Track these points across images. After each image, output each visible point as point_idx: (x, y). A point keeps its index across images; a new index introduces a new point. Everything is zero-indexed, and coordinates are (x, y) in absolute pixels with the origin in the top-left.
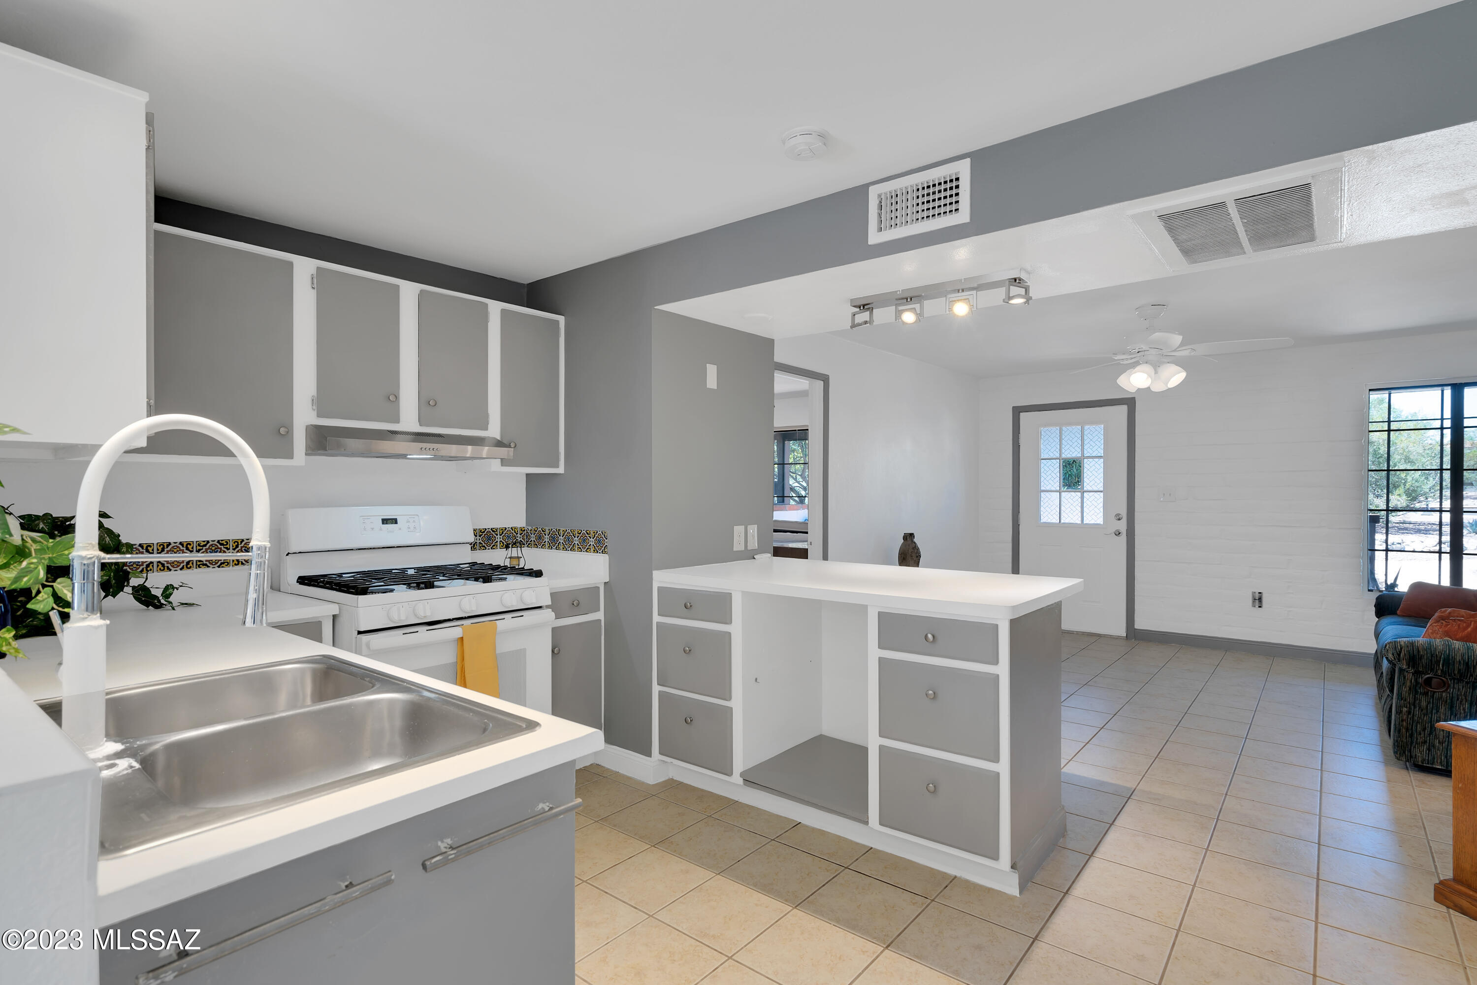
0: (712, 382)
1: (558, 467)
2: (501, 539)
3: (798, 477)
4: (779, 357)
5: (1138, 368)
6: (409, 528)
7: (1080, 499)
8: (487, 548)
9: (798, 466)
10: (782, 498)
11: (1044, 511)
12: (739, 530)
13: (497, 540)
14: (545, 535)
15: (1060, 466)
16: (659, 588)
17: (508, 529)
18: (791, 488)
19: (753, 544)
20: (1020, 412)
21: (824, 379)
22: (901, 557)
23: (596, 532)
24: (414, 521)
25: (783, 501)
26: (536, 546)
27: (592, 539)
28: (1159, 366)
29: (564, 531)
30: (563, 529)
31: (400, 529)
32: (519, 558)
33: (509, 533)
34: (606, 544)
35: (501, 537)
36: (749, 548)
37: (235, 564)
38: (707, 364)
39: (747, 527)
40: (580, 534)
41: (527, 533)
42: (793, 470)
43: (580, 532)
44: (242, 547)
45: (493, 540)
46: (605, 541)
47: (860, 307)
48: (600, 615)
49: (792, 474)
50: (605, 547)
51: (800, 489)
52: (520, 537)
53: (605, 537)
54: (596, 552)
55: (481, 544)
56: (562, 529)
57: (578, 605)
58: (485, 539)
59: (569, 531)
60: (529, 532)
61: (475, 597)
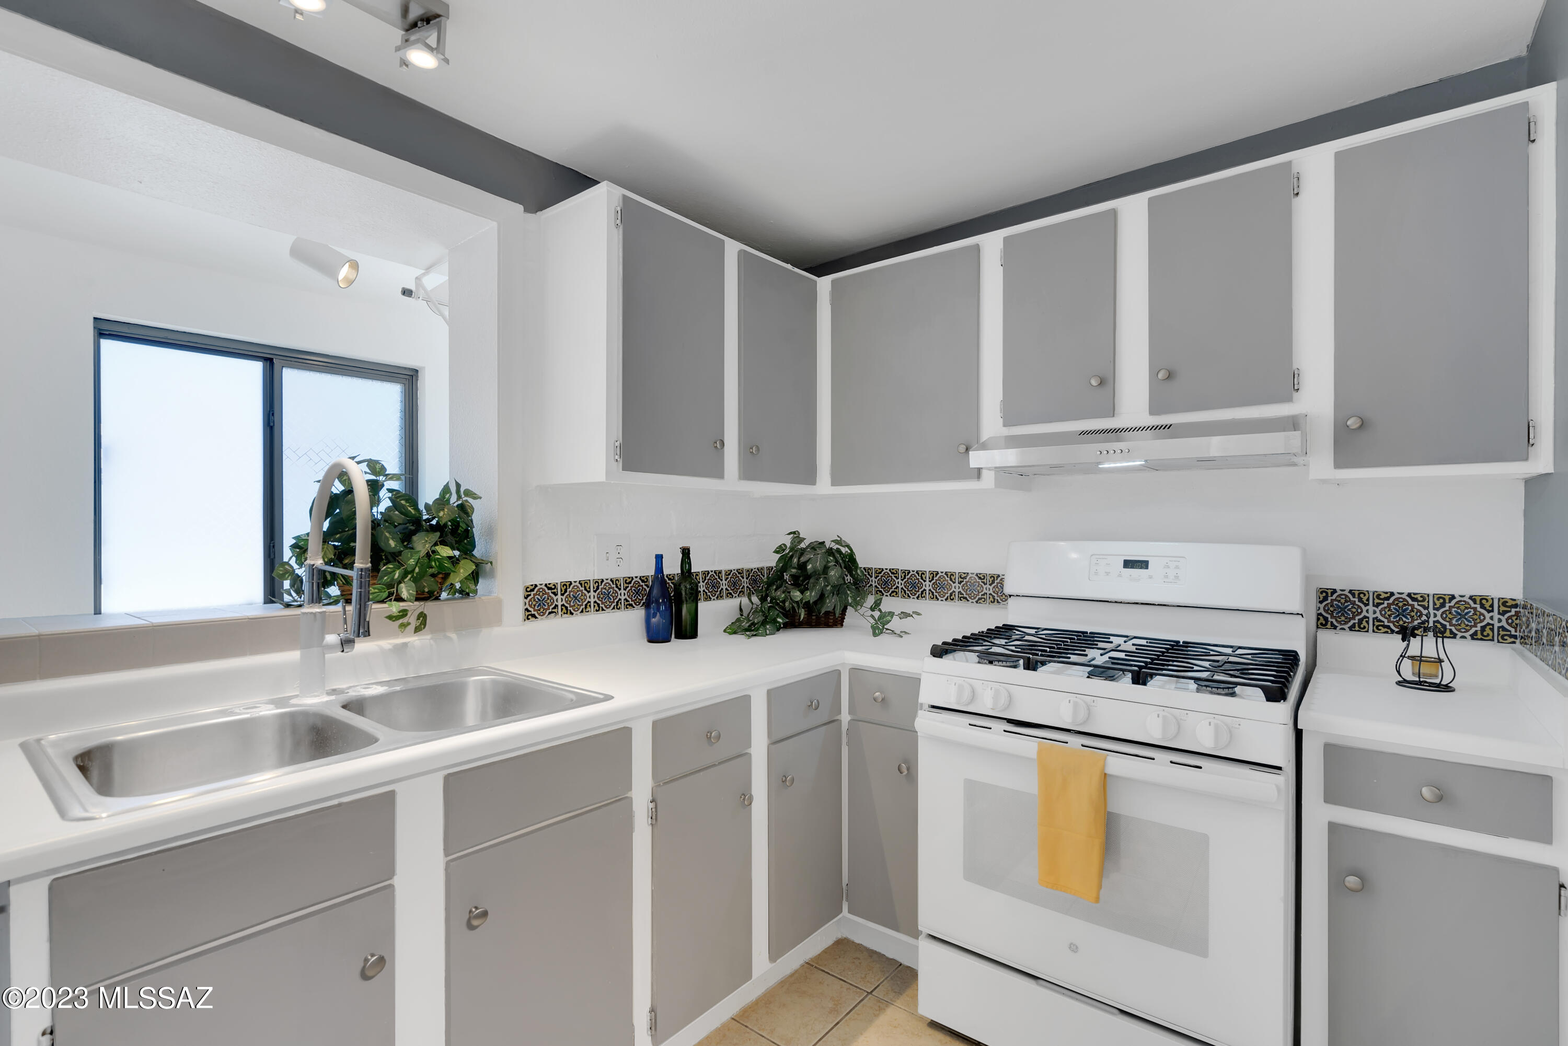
13: (1425, 617)
24: (1177, 567)
31: (1151, 577)
35: (1439, 613)
61: (1094, 701)
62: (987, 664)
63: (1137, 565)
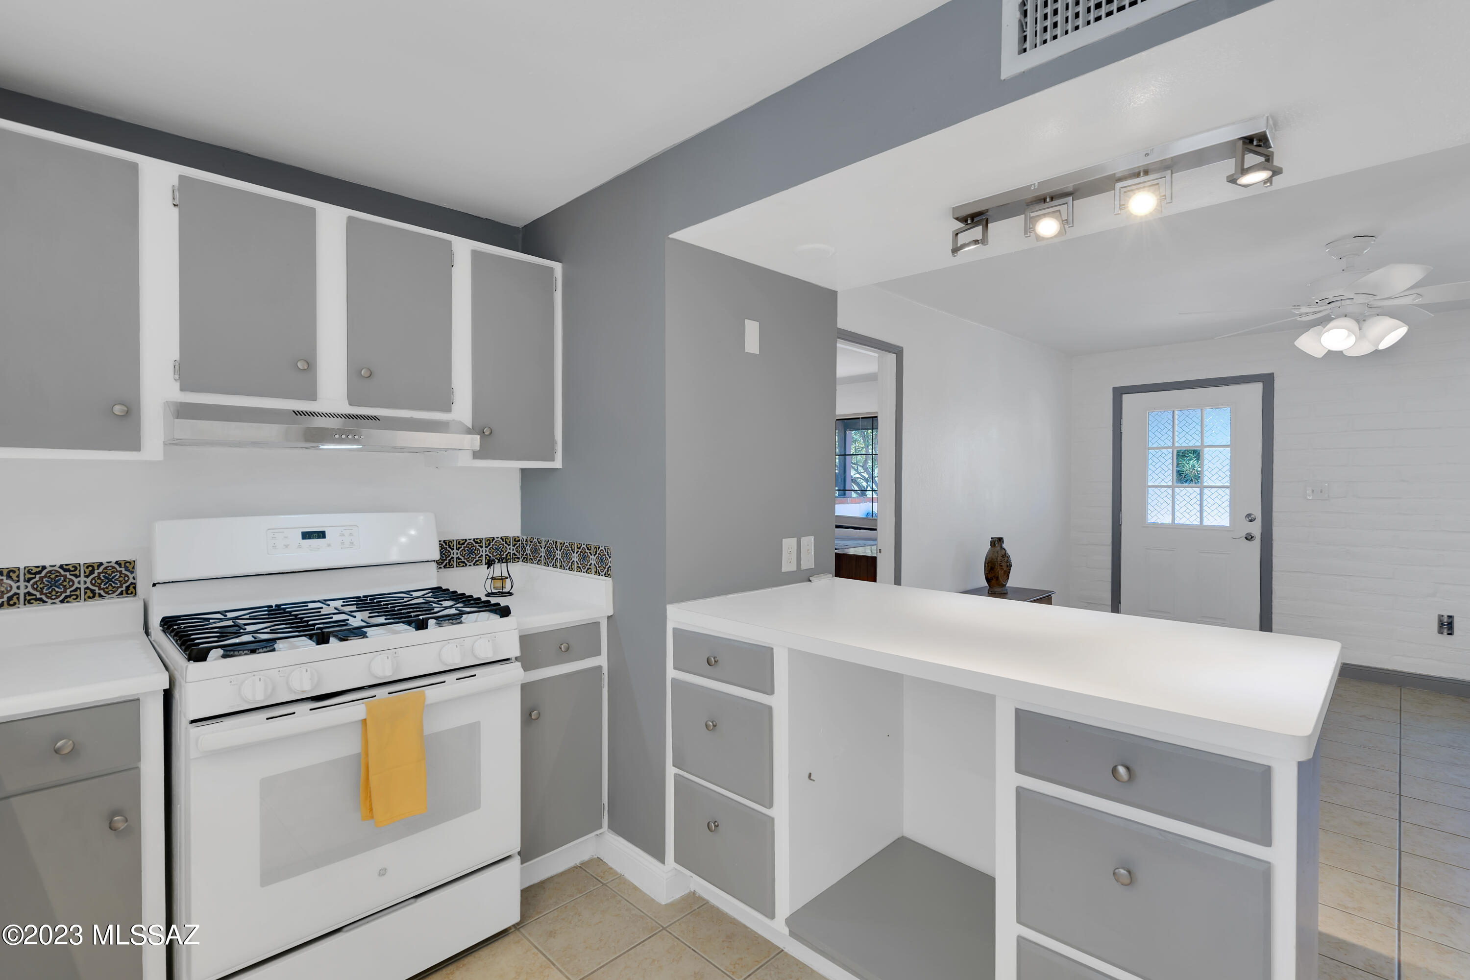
0: (752, 343)
1: (553, 460)
2: (488, 553)
3: (860, 468)
4: (843, 323)
5: (1332, 324)
6: (343, 544)
7: (1199, 496)
8: (469, 564)
9: (860, 457)
10: (844, 491)
11: (1152, 509)
12: (786, 542)
13: (481, 553)
14: (542, 548)
15: (1172, 457)
16: (674, 629)
17: (496, 539)
18: (852, 480)
19: (808, 562)
20: (1122, 394)
21: (896, 351)
22: (988, 566)
23: (597, 547)
24: (351, 535)
25: (845, 494)
26: (531, 561)
27: (593, 556)
28: (1364, 320)
29: (561, 543)
30: (561, 541)
31: (329, 545)
32: (503, 579)
33: (498, 545)
34: (609, 564)
35: (487, 549)
36: (803, 567)
37: (89, 597)
38: (746, 320)
39: (800, 539)
40: (579, 548)
41: (522, 543)
42: (854, 461)
43: (579, 546)
44: (99, 574)
45: (475, 554)
46: (608, 560)
47: (966, 221)
48: (602, 661)
49: (853, 466)
50: (608, 568)
51: (862, 481)
52: (513, 550)
53: (608, 555)
54: (597, 573)
55: (460, 559)
56: (559, 541)
57: (568, 649)
58: (464, 553)
59: (568, 544)
60: (524, 542)
61: (395, 653)
62: (248, 654)
63: (313, 536)
